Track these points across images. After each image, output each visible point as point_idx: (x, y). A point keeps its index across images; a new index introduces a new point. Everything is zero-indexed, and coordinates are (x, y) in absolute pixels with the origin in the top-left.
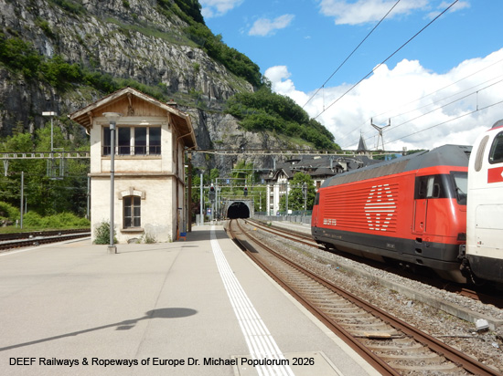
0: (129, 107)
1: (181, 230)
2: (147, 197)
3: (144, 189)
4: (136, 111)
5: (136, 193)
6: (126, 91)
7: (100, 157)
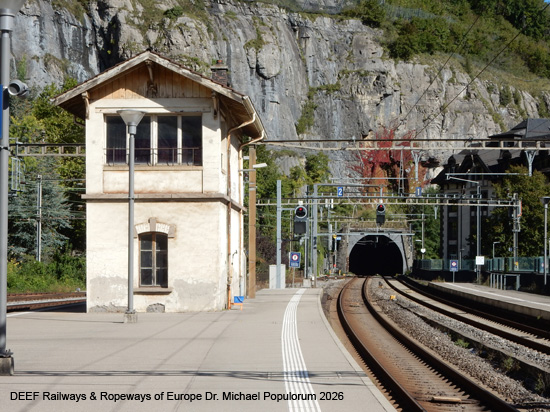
0: (150, 83)
1: (234, 292)
2: (179, 235)
3: (174, 221)
4: (162, 89)
5: (161, 229)
6: (146, 56)
7: (101, 168)
